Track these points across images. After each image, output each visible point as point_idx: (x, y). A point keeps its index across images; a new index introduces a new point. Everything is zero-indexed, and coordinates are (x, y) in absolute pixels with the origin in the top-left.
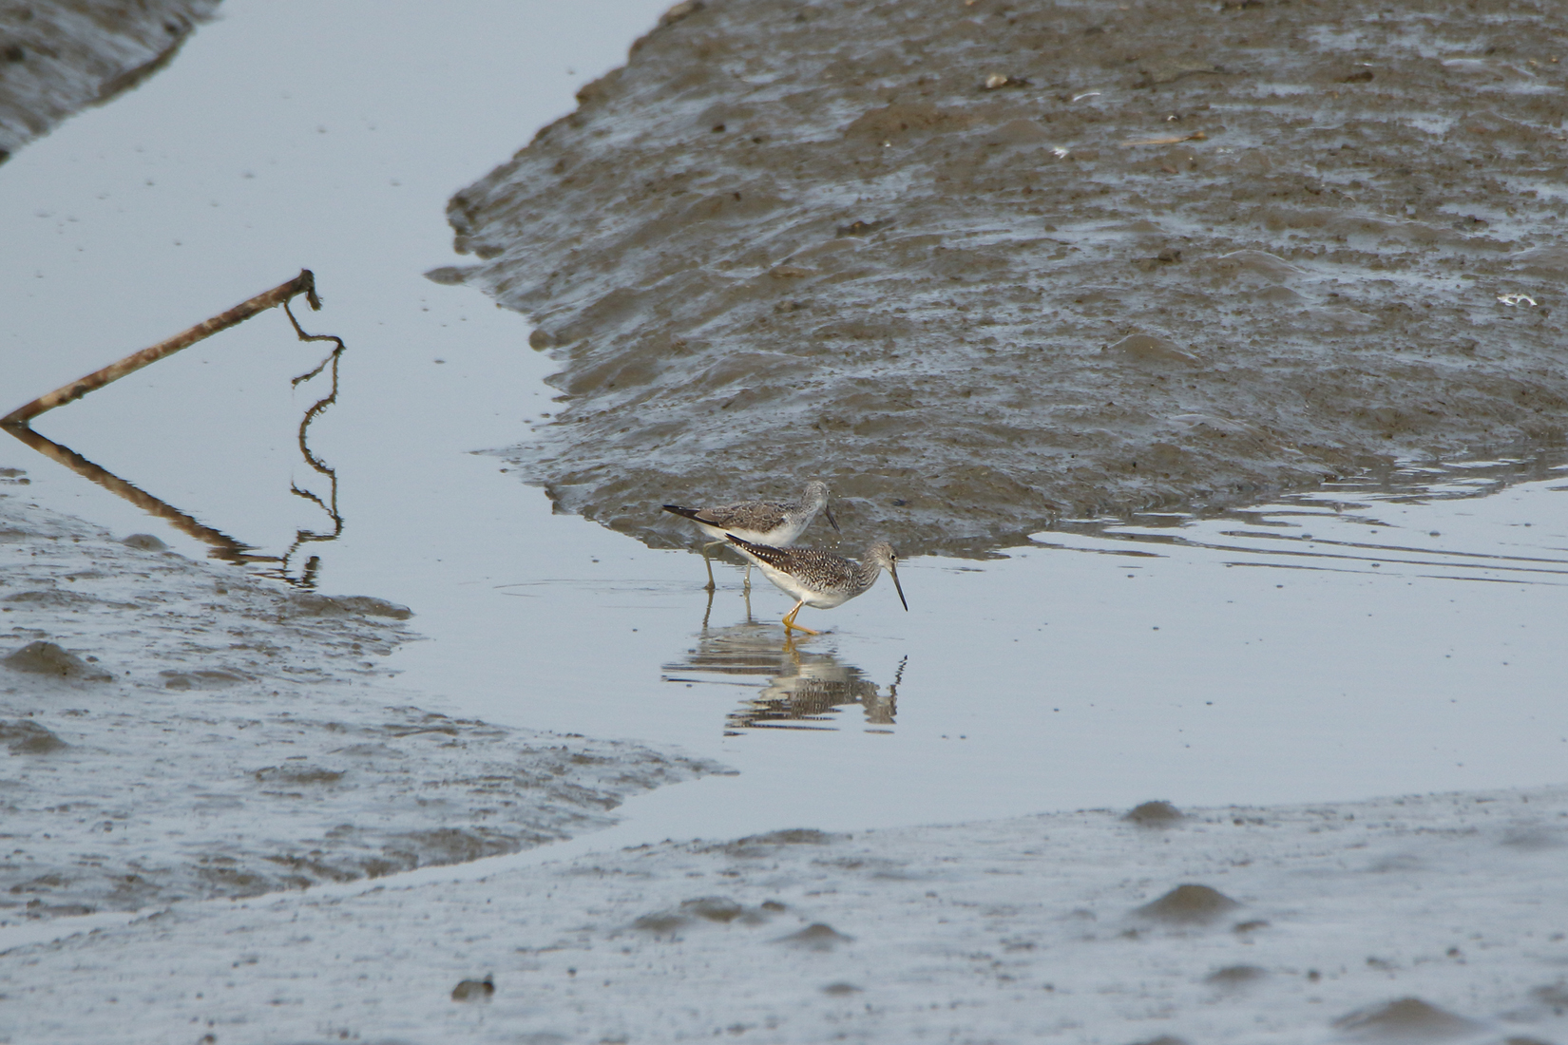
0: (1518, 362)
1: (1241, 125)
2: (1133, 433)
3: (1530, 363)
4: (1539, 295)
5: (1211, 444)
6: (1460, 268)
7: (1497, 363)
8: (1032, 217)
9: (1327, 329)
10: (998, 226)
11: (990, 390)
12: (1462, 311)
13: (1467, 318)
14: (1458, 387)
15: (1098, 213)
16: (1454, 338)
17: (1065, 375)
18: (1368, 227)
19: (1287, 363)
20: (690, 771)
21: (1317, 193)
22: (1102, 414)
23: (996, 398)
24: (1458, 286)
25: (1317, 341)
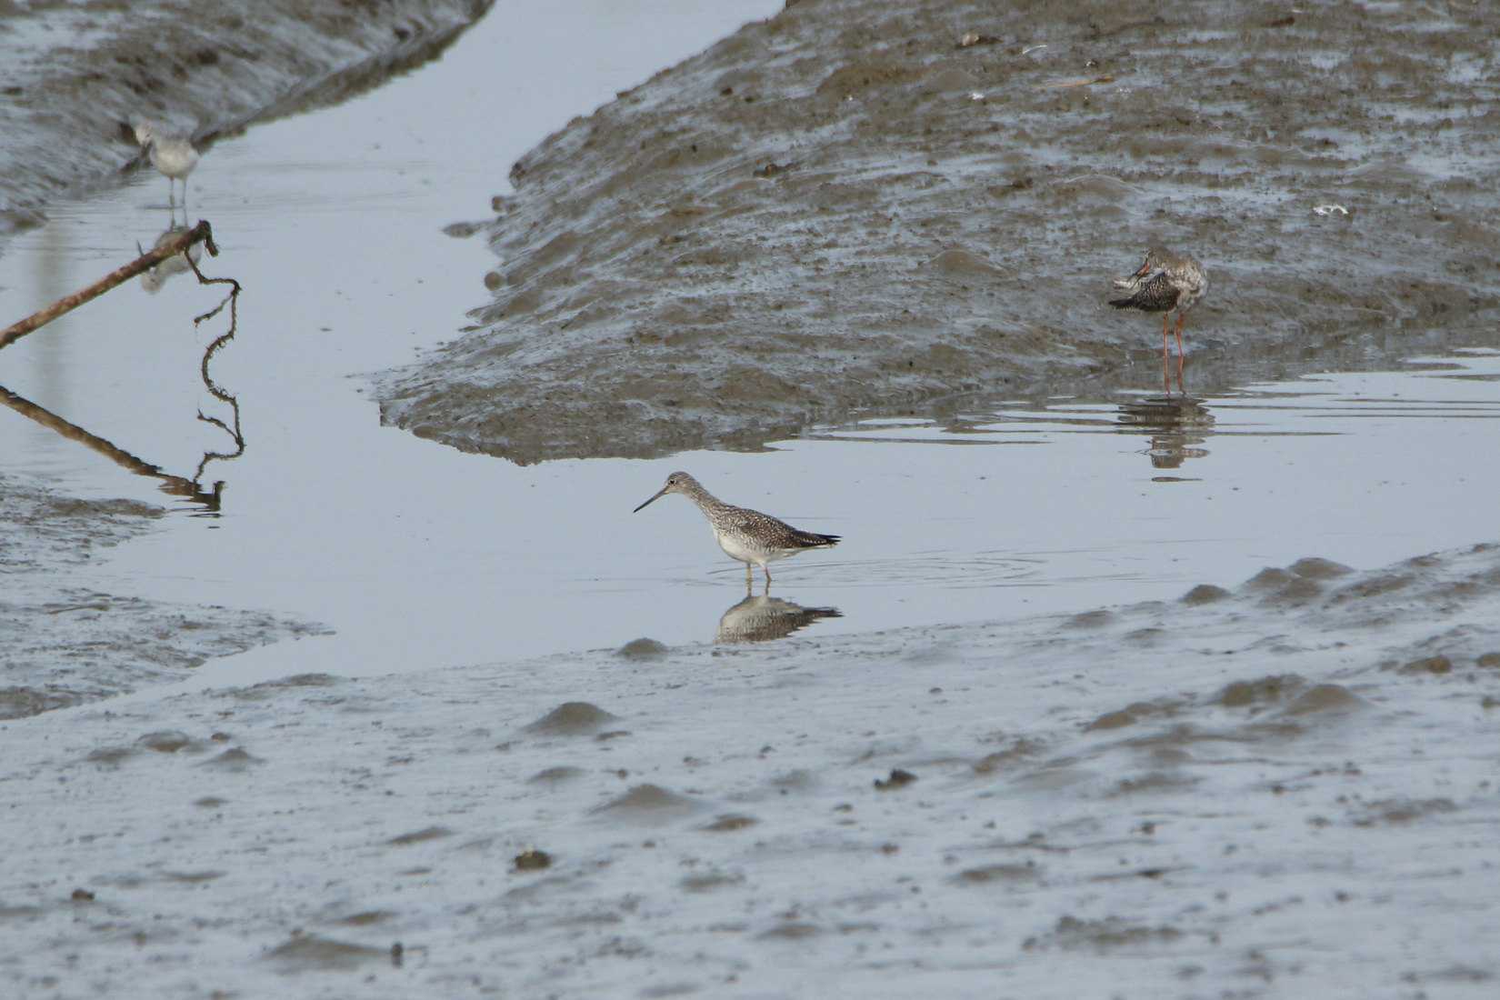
0: (1312, 264)
1: (1152, 68)
2: (917, 335)
3: (1323, 264)
4: (1352, 204)
5: (989, 344)
6: (1290, 184)
7: (1294, 265)
8: (919, 154)
9: (1140, 241)
10: (889, 162)
11: (801, 303)
12: (1275, 221)
13: (1277, 227)
14: (1248, 287)
15: (981, 147)
16: (1259, 245)
17: (875, 288)
18: (1220, 151)
19: (1090, 271)
20: (291, 633)
21: (1187, 123)
22: (894, 320)
23: (804, 310)
24: (1279, 200)
25: (1128, 250)
